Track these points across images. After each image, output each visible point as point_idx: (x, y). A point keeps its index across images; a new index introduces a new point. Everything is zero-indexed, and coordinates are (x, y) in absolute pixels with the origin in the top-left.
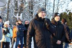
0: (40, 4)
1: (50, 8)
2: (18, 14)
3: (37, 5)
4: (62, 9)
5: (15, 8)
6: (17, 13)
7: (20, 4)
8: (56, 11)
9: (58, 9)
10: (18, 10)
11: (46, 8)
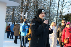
0: (45, 3)
1: (54, 8)
2: (23, 13)
3: (42, 4)
4: (68, 10)
5: (21, 7)
6: (23, 11)
7: (26, 3)
8: (60, 11)
9: (62, 10)
10: (23, 8)
11: (51, 8)
